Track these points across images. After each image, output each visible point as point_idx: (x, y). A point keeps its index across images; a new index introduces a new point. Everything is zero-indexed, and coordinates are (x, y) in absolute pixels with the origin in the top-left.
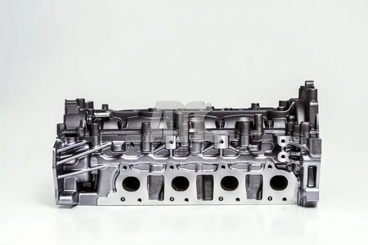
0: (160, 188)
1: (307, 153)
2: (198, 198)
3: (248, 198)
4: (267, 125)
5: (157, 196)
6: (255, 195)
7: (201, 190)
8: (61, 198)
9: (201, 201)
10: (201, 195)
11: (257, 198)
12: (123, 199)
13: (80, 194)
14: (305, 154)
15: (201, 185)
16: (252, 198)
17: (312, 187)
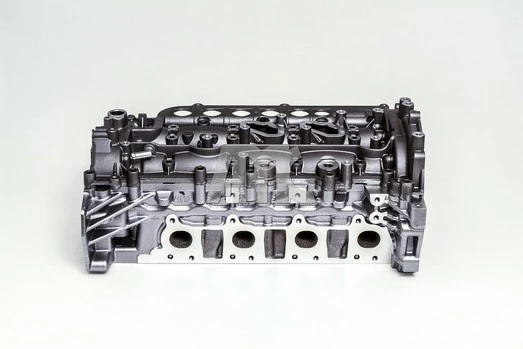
0: (218, 243)
1: (407, 221)
2: (267, 256)
3: (329, 256)
4: (357, 169)
5: (214, 252)
6: (338, 253)
7: (270, 246)
8: (93, 263)
9: (270, 260)
10: (270, 252)
11: (341, 256)
12: (170, 257)
13: (116, 249)
14: (404, 222)
15: (270, 240)
16: (334, 256)
17: (410, 255)
